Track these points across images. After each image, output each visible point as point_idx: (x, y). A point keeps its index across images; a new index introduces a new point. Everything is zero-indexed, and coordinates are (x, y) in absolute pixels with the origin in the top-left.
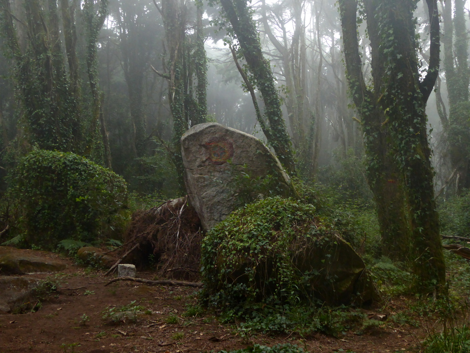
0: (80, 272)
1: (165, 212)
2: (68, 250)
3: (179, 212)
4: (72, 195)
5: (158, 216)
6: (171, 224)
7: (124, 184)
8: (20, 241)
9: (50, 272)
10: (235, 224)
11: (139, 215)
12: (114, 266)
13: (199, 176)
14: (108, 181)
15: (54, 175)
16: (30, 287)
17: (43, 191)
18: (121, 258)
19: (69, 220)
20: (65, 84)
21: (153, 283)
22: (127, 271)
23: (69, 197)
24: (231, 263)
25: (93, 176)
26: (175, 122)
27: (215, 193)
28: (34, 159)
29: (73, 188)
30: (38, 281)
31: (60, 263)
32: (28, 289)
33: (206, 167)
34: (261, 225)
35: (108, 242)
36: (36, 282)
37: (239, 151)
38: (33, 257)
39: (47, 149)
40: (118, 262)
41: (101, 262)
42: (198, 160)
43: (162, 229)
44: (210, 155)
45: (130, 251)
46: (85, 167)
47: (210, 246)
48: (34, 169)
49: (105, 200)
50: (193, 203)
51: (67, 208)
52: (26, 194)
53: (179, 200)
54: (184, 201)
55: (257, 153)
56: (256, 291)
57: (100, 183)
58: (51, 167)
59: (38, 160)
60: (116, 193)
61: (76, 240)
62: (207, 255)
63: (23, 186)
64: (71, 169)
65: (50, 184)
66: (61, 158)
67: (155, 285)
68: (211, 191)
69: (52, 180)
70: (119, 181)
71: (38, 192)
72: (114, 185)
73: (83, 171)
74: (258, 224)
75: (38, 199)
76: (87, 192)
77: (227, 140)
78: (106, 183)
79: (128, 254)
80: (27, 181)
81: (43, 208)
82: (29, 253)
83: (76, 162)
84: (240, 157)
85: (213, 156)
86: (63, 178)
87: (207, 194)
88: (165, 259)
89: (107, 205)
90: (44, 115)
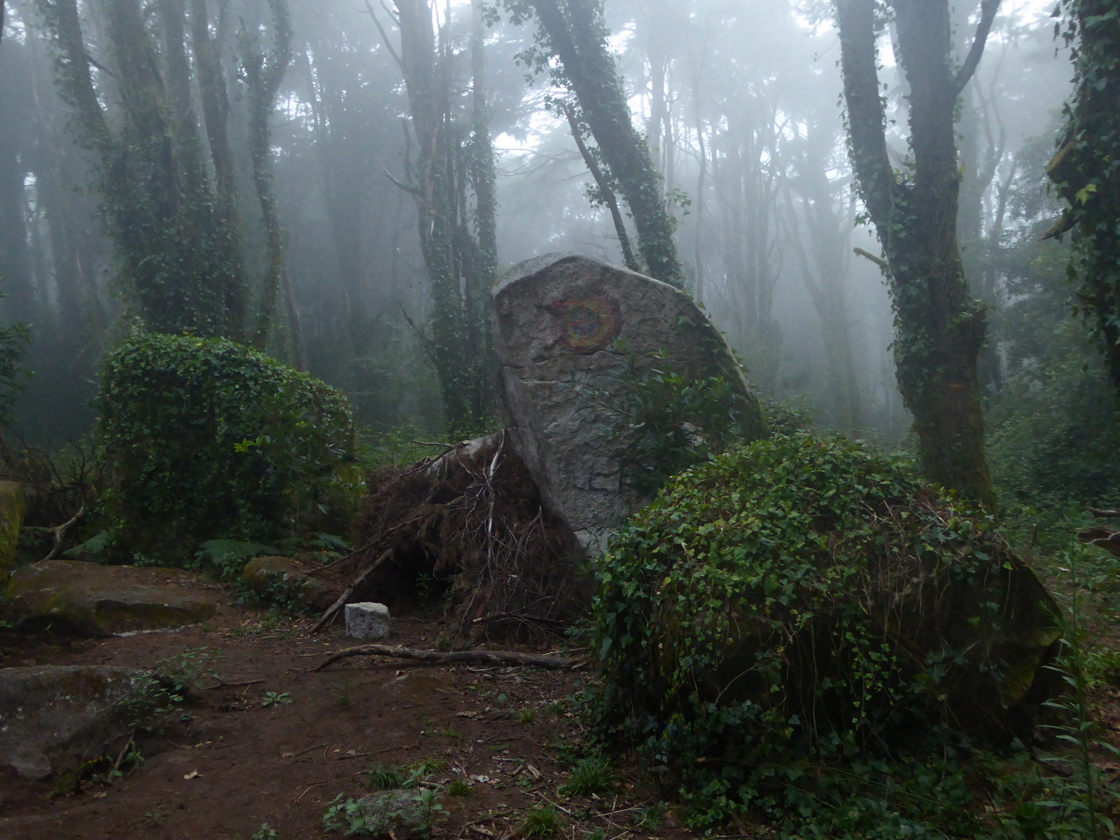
0: (252, 623)
1: (451, 470)
2: (221, 566)
3: (487, 471)
4: (227, 435)
5: (436, 482)
6: (472, 501)
7: (346, 408)
8: (105, 547)
9: (174, 627)
10: (697, 514)
11: (389, 479)
12: (335, 607)
13: (539, 382)
14: (310, 400)
15: (182, 391)
16: (111, 697)
17: (158, 427)
18: (350, 587)
19: (221, 493)
20: (207, 200)
21: (441, 658)
22: (367, 621)
23: (219, 440)
24: (709, 639)
25: (272, 389)
26: (434, 281)
27: (578, 422)
28: (133, 355)
29: (228, 420)
30: (134, 675)
31: (202, 600)
32: (108, 700)
33: (556, 360)
34: (778, 518)
35: (315, 542)
36: (128, 678)
37: (635, 319)
38: (135, 589)
39: (165, 333)
40: (344, 596)
41: (301, 595)
42: (535, 343)
43: (450, 513)
44: (565, 330)
45: (371, 568)
46: (255, 369)
47: (629, 580)
48: (136, 376)
49: (305, 444)
50: (518, 448)
51: (216, 465)
52: (119, 436)
53: (484, 442)
54: (496, 444)
55: (680, 322)
56: (791, 722)
57: (290, 407)
58: (174, 371)
59: (144, 357)
60: (330, 427)
61: (238, 539)
62: (621, 607)
63: (111, 416)
64: (223, 376)
65: (174, 410)
66: (197, 351)
67: (445, 664)
68: (566, 419)
69: (178, 401)
70: (334, 402)
71: (146, 431)
72: (323, 410)
73: (251, 378)
74: (770, 513)
75: (148, 447)
76: (261, 428)
77: (604, 293)
78: (305, 404)
79: (367, 577)
80: (120, 406)
81: (160, 468)
82: (126, 576)
83: (234, 360)
84: (639, 334)
85: (571, 332)
86: (204, 395)
87: (557, 426)
88: (461, 590)
89: (309, 455)
90: (163, 265)
